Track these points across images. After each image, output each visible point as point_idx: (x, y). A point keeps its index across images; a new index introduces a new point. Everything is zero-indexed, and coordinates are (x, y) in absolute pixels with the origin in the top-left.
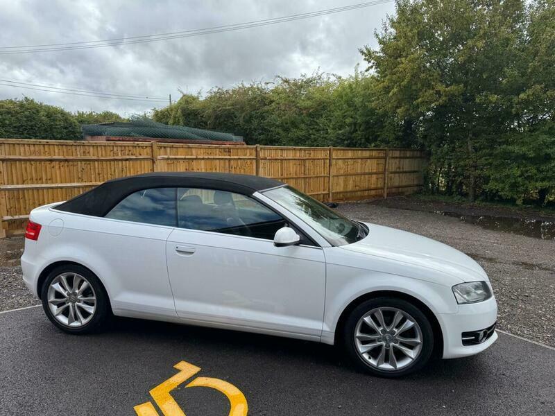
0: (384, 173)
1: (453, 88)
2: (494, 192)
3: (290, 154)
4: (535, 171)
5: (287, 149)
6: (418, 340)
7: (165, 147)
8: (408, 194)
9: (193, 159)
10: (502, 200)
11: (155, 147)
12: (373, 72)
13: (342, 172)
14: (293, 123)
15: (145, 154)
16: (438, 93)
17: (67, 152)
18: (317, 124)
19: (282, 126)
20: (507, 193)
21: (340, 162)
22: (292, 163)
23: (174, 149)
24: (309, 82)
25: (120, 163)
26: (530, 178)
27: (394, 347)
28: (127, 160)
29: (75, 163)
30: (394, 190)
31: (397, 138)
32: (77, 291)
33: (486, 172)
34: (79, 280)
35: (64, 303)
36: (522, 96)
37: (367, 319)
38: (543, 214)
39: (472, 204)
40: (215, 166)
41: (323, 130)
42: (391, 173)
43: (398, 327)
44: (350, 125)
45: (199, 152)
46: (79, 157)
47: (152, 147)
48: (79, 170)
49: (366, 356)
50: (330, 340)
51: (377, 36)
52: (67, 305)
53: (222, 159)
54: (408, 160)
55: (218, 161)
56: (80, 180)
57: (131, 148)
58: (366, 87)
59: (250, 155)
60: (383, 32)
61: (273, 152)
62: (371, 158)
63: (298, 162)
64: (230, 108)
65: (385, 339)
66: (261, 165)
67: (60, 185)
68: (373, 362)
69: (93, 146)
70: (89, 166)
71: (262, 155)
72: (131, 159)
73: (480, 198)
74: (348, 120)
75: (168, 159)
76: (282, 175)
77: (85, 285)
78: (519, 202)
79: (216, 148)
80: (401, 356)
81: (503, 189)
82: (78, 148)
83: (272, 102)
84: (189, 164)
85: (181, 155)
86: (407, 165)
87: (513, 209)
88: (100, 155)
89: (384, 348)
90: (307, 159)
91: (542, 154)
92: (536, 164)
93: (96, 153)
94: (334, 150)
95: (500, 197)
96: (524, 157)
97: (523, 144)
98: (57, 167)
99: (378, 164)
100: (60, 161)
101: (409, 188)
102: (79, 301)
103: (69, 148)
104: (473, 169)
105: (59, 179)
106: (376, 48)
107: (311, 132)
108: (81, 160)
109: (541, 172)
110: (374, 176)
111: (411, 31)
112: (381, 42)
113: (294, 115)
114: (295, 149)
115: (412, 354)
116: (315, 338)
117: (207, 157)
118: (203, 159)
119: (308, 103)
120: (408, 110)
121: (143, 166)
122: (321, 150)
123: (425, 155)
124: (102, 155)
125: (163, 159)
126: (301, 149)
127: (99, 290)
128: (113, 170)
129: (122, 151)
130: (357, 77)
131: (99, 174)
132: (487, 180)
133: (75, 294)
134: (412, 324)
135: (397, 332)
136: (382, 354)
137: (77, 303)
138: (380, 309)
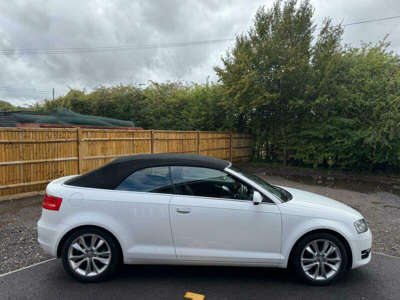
0: (230, 148)
1: (274, 95)
2: (300, 160)
3: (173, 136)
4: (323, 147)
5: (172, 133)
6: (338, 258)
7: (87, 132)
8: (244, 161)
9: (107, 141)
10: (304, 165)
11: (80, 132)
12: (221, 83)
13: (205, 148)
14: (162, 113)
15: (73, 137)
16: (265, 97)
17: (12, 136)
18: (181, 115)
19: (154, 115)
20: (307, 161)
21: (204, 141)
22: (174, 142)
23: (94, 133)
24: (172, 85)
25: (53, 144)
26: (320, 151)
27: (325, 265)
28: (59, 142)
29: (18, 145)
30: (236, 160)
31: (235, 125)
32: (94, 248)
33: (294, 148)
34: (96, 239)
35: (82, 259)
36: (317, 101)
37: (308, 249)
38: (329, 173)
39: (285, 168)
40: (123, 145)
41: (185, 118)
42: (234, 148)
43: (326, 252)
44: (204, 116)
45: (111, 135)
46: (21, 140)
47: (77, 132)
48: (21, 151)
49: (307, 273)
50: (285, 265)
51: (223, 60)
52: (85, 259)
53: (128, 140)
54: (243, 140)
55: (125, 142)
56: (21, 159)
57: (62, 133)
58: (214, 91)
59: (147, 137)
60: (227, 57)
61: (162, 134)
62: (222, 138)
63: (178, 142)
64: (112, 101)
65: (319, 261)
66: (155, 144)
67: (5, 163)
68: (312, 277)
69: (33, 132)
70: (29, 147)
71: (155, 137)
72: (62, 141)
73: (290, 164)
74: (203, 113)
75: (89, 140)
76: (168, 151)
77: (101, 242)
78: (315, 166)
79: (123, 132)
80: (328, 269)
81: (305, 158)
82: (20, 133)
83: (145, 98)
84: (104, 144)
85: (98, 137)
86: (243, 143)
87: (312, 170)
88: (38, 138)
89: (319, 266)
90: (185, 139)
91: (328, 136)
92: (323, 142)
93: (34, 137)
94: (201, 133)
95: (303, 163)
96: (317, 138)
97: (316, 130)
98: (3, 148)
99: (226, 142)
100: (5, 143)
101: (244, 158)
102: (96, 256)
103: (14, 133)
104: (285, 145)
105: (4, 159)
106: (223, 67)
107: (176, 119)
108: (22, 143)
109: (327, 147)
110: (225, 150)
111: (248, 58)
112: (226, 64)
113: (164, 108)
114: (176, 133)
115: (335, 268)
116: (275, 265)
117: (117, 139)
118: (115, 140)
119: (174, 100)
120: (246, 108)
121: (70, 147)
122: (192, 133)
123: (254, 137)
124: (39, 139)
125: (86, 141)
126: (180, 133)
127: (114, 246)
128: (47, 150)
129: (55, 135)
130: (208, 84)
131: (36, 153)
132: (295, 152)
133: (92, 250)
134: (335, 248)
135: (326, 255)
136: (317, 271)
137: (94, 258)
138: (315, 241)
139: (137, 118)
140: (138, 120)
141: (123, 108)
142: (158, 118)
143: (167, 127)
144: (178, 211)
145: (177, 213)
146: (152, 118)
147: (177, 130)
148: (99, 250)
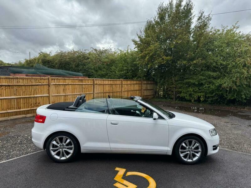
0: (141, 90)
1: (169, 58)
2: (183, 97)
3: (106, 82)
4: (197, 89)
5: (105, 80)
6: (200, 150)
7: (54, 79)
8: (150, 98)
9: (66, 85)
10: (186, 100)
11: (50, 79)
12: (136, 50)
13: (126, 90)
14: (99, 68)
15: (46, 82)
16: (163, 59)
17: (9, 81)
18: (111, 69)
20: (188, 98)
21: (125, 86)
22: (107, 86)
23: (58, 80)
24: (106, 50)
25: (34, 86)
26: (196, 92)
27: (192, 153)
28: (37, 85)
29: (13, 87)
30: (145, 97)
31: (144, 76)
32: (64, 144)
33: (180, 90)
34: (65, 139)
36: (195, 62)
37: (184, 144)
38: (201, 105)
39: (175, 102)
40: (76, 87)
41: (114, 71)
42: (144, 90)
43: (193, 146)
44: (126, 70)
45: (69, 81)
46: (15, 84)
47: (49, 79)
48: (15, 90)
49: (183, 158)
50: (170, 153)
51: (138, 35)
52: (59, 150)
53: (79, 84)
54: (149, 85)
55: (77, 85)
56: (15, 95)
57: (39, 80)
58: (132, 55)
59: (91, 82)
60: (140, 33)
61: (100, 81)
62: (136, 84)
63: (110, 86)
64: (68, 60)
65: (189, 151)
66: (95, 87)
67: (5, 98)
68: (185, 160)
69: (22, 79)
70: (19, 88)
71: (95, 83)
72: (39, 85)
73: (178, 100)
74: (125, 68)
75: (56, 84)
76: (103, 91)
77: (68, 141)
78: (193, 101)
79: (76, 79)
80: (194, 156)
81: (187, 96)
82: (14, 80)
83: (88, 58)
84: (65, 87)
85: (61, 83)
86: (149, 87)
87: (191, 104)
88: (25, 83)
89: (189, 154)
90: (113, 84)
91: (200, 83)
92: (197, 87)
93: (23, 82)
94: (123, 80)
95: (185, 99)
96: (194, 84)
97: (193, 79)
98: (4, 89)
99: (139, 86)
100: (6, 86)
101: (150, 96)
102: (65, 148)
103: (11, 79)
104: (175, 88)
105: (5, 95)
106: (138, 40)
107: (108, 72)
108: (16, 86)
109: (200, 90)
110: (138, 91)
112: (139, 37)
113: (100, 65)
114: (108, 80)
115: (198, 155)
116: (165, 153)
117: (72, 84)
118: (71, 84)
119: (107, 60)
120: (152, 65)
121: (44, 88)
122: (118, 80)
123: (156, 83)
124: (26, 83)
125: (54, 85)
126: (111, 80)
127: (75, 142)
128: (31, 91)
129: (35, 81)
130: (128, 50)
131: (24, 92)
132: (181, 92)
133: (63, 145)
134: (198, 144)
135: (193, 148)
136: (188, 156)
137: (64, 149)
138: (187, 140)
139: (83, 71)
140: (85, 72)
141: (75, 64)
142: (96, 71)
143: (102, 76)
144: (111, 124)
145: (111, 125)
146: (93, 71)
147: (109, 78)
148: (67, 145)
